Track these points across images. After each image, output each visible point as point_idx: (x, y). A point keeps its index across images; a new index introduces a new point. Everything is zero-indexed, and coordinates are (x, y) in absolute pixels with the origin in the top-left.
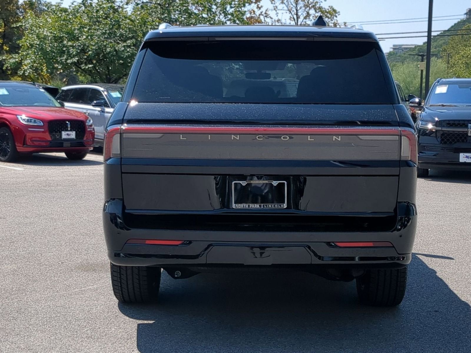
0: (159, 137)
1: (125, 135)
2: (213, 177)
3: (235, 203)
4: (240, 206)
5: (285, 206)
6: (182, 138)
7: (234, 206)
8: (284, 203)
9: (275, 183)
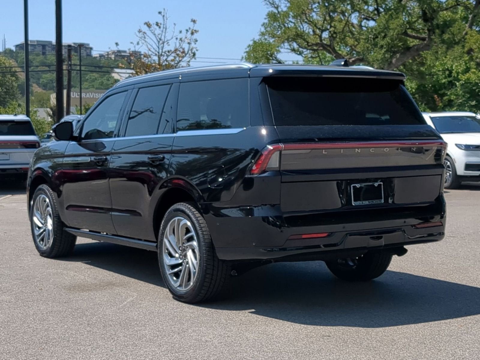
0: (308, 152)
1: (283, 152)
2: (335, 182)
3: (354, 201)
4: (358, 203)
5: (383, 201)
6: (325, 152)
7: (353, 203)
8: (382, 199)
9: (376, 184)
